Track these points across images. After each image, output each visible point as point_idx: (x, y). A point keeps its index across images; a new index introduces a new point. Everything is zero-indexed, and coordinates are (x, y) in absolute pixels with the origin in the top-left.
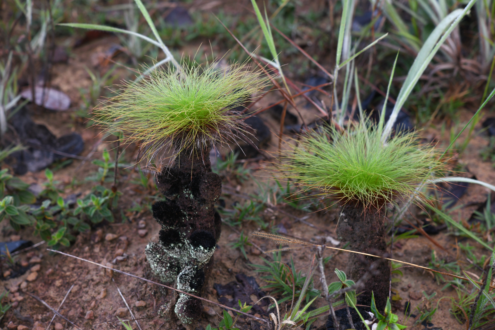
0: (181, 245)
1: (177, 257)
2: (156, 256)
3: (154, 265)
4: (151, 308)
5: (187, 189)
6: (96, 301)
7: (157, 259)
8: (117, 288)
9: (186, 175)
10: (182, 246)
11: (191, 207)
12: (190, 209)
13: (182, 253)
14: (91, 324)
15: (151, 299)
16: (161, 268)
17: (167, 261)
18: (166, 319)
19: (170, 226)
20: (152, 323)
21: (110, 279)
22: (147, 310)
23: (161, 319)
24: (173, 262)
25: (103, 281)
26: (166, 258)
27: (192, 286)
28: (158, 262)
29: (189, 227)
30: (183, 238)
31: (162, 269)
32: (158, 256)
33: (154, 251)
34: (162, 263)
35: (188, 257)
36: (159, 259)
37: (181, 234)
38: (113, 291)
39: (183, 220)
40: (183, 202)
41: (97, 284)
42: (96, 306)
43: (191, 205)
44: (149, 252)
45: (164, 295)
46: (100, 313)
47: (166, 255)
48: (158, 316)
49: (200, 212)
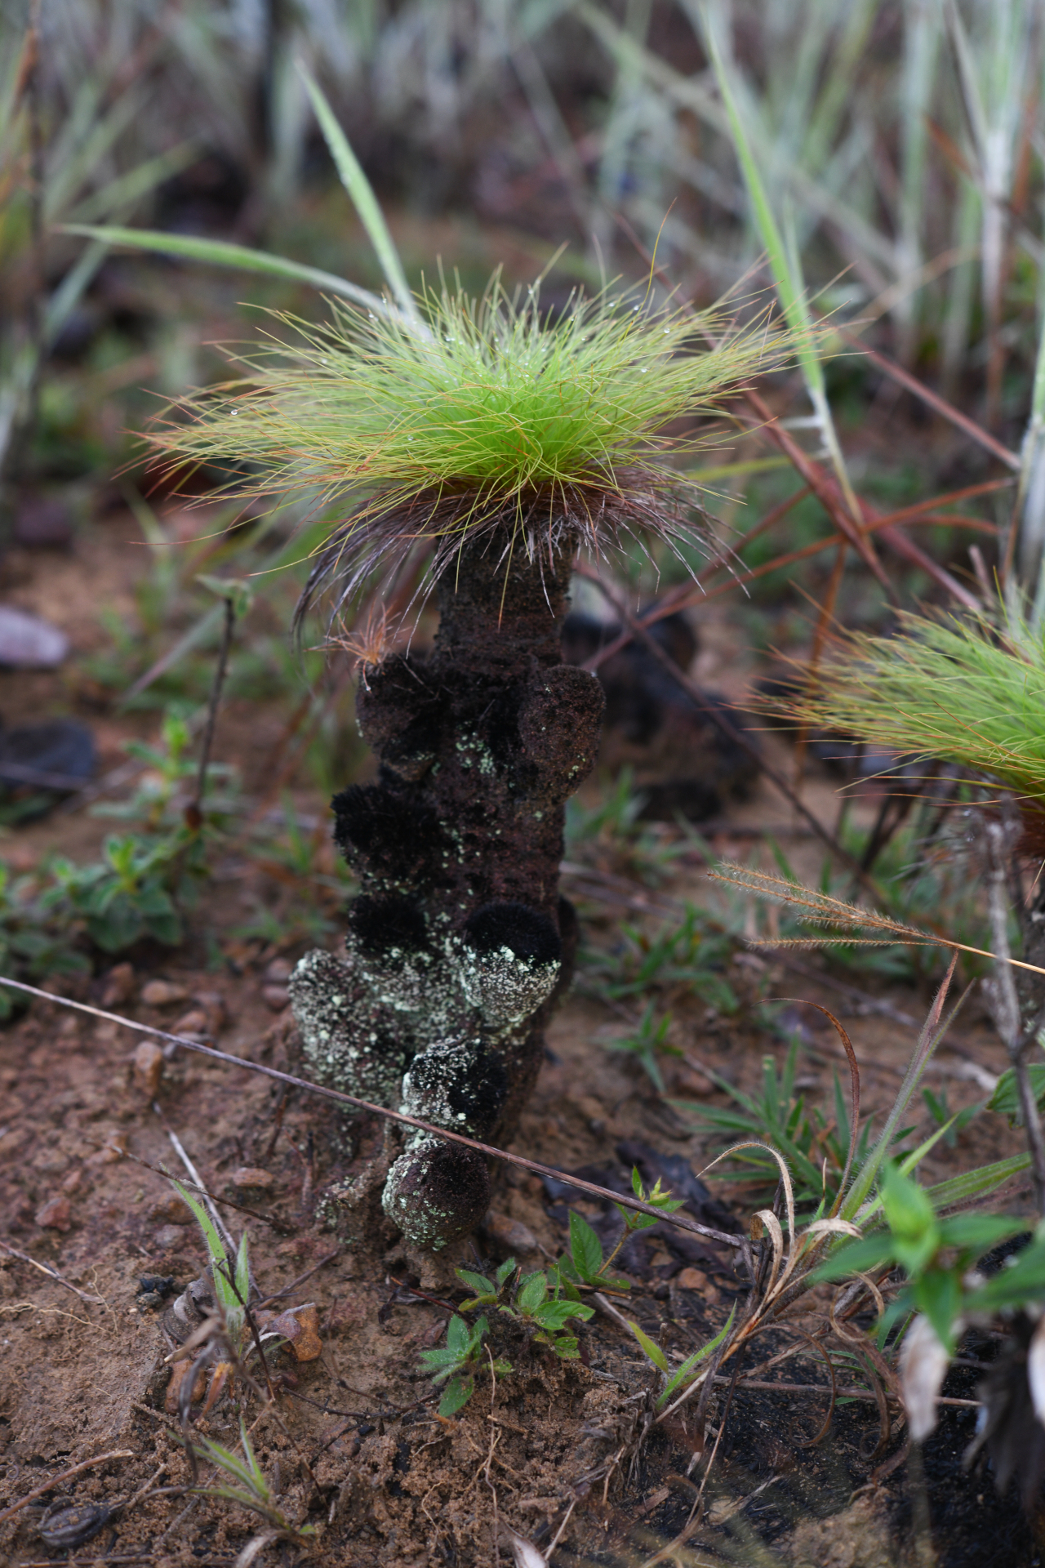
0: (426, 958)
1: (406, 1008)
2: (330, 999)
3: (317, 1036)
4: (291, 1198)
5: (470, 736)
6: (86, 1172)
7: (331, 1012)
8: (167, 1134)
9: (470, 681)
10: (433, 964)
11: (480, 809)
12: (477, 816)
13: (428, 993)
14: (56, 1246)
15: (293, 1168)
16: (343, 1048)
17: (368, 1022)
18: (346, 1238)
19: (393, 878)
20: (288, 1247)
21: (146, 1103)
22: (276, 1204)
23: (325, 1239)
24: (391, 1030)
25: (117, 1109)
26: (366, 1013)
27: (457, 1104)
28: (335, 1024)
29: (466, 889)
30: (439, 931)
31: (346, 1053)
32: (337, 1000)
33: (322, 980)
34: (351, 1028)
35: (449, 1012)
36: (340, 1014)
37: (433, 921)
38: (152, 1146)
39: (444, 859)
40: (451, 789)
41: (98, 1117)
42: (84, 1189)
43: (481, 799)
44: (306, 983)
45: (345, 1157)
46: (94, 1210)
47: (366, 1001)
48: (317, 1227)
49: (512, 829)
